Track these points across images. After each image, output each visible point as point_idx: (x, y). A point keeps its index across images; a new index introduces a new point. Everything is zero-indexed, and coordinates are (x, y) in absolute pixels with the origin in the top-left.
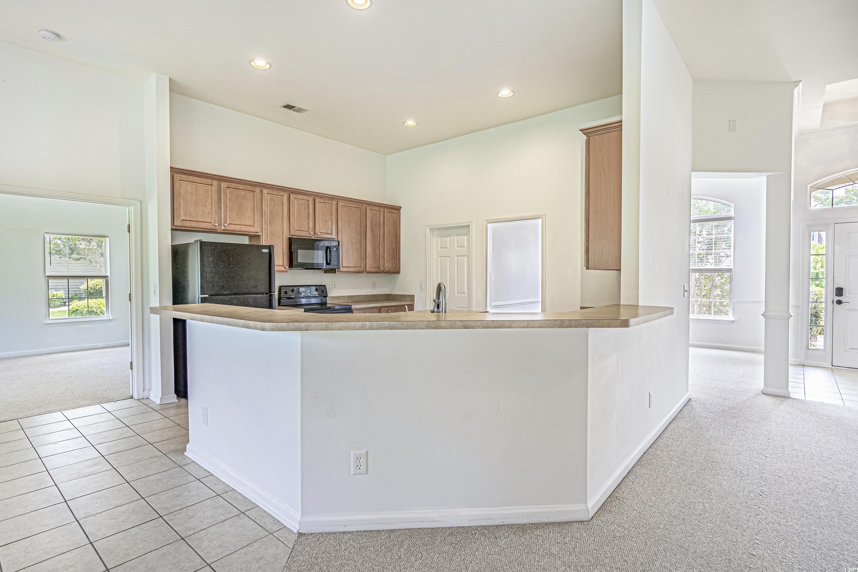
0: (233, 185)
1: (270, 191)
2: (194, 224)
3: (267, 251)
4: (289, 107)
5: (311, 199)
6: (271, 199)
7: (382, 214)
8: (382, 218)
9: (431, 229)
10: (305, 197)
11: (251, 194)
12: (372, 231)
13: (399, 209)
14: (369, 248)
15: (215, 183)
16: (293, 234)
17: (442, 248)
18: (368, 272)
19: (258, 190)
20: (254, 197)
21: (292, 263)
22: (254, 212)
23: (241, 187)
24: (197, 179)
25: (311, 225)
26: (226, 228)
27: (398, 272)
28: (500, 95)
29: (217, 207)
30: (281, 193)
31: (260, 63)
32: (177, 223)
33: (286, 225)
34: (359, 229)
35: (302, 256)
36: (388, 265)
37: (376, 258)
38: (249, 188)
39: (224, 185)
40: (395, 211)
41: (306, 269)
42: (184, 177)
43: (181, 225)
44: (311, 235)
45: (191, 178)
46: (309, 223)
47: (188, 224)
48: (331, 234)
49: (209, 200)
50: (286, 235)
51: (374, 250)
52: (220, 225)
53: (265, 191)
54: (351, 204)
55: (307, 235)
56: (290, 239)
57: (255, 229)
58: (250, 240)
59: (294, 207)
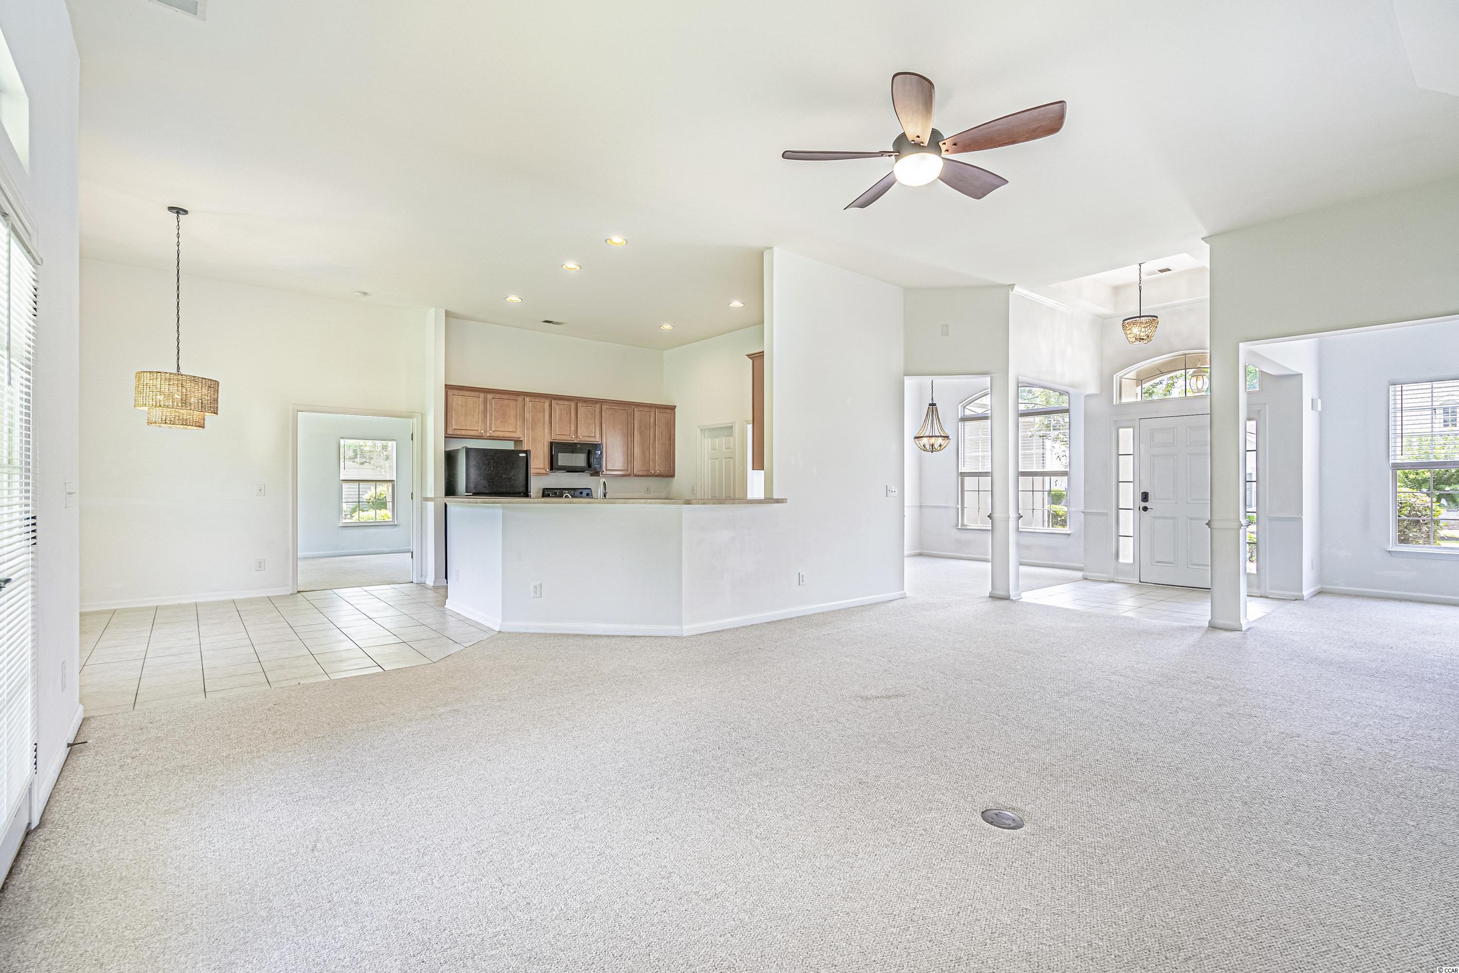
0: (498, 396)
1: (532, 398)
2: (463, 433)
3: (524, 455)
4: (546, 321)
5: (573, 404)
6: (533, 406)
7: (652, 414)
8: (652, 419)
9: (701, 430)
10: (566, 403)
11: (514, 403)
12: (641, 434)
13: (673, 408)
14: (637, 450)
15: (482, 395)
16: (555, 438)
17: (712, 450)
18: (636, 476)
19: (520, 399)
20: (517, 405)
21: (553, 466)
22: (517, 420)
23: (504, 397)
24: (466, 393)
25: (573, 428)
26: (491, 435)
27: (673, 476)
28: (730, 305)
29: (483, 416)
30: (543, 400)
31: (514, 299)
32: (450, 432)
33: (547, 431)
34: (626, 431)
35: (563, 459)
36: (659, 468)
37: (645, 460)
38: (512, 397)
39: (490, 396)
40: (668, 411)
41: (568, 472)
42: (456, 392)
43: (453, 433)
44: (573, 439)
45: (462, 393)
46: (570, 427)
47: (459, 432)
48: (594, 437)
49: (477, 411)
50: (547, 440)
51: (643, 453)
52: (486, 432)
53: (527, 399)
54: (616, 406)
55: (570, 439)
56: (551, 443)
57: (518, 435)
58: (515, 445)
59: (555, 412)
